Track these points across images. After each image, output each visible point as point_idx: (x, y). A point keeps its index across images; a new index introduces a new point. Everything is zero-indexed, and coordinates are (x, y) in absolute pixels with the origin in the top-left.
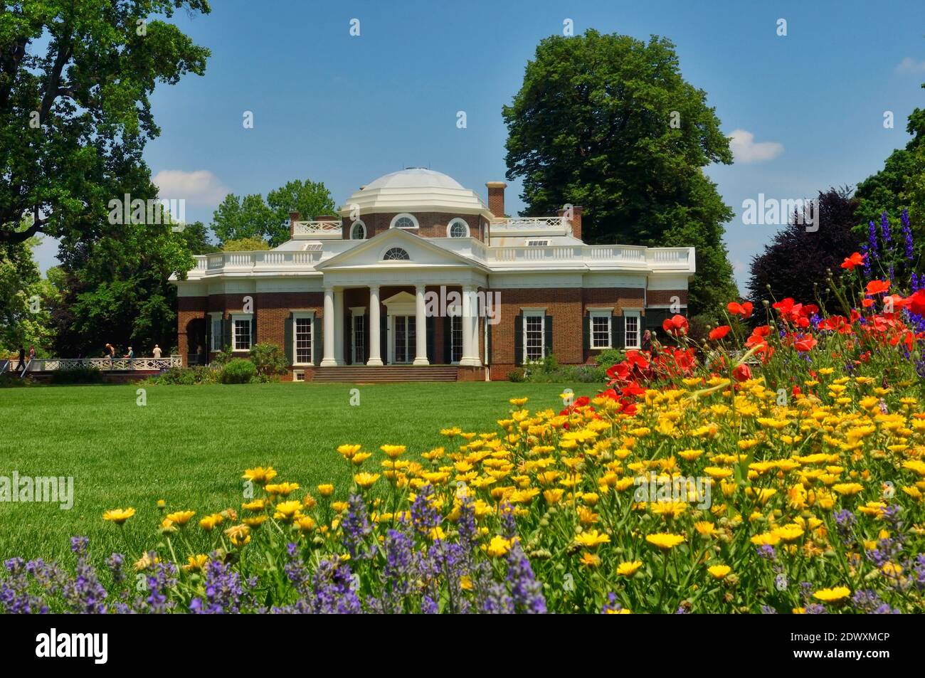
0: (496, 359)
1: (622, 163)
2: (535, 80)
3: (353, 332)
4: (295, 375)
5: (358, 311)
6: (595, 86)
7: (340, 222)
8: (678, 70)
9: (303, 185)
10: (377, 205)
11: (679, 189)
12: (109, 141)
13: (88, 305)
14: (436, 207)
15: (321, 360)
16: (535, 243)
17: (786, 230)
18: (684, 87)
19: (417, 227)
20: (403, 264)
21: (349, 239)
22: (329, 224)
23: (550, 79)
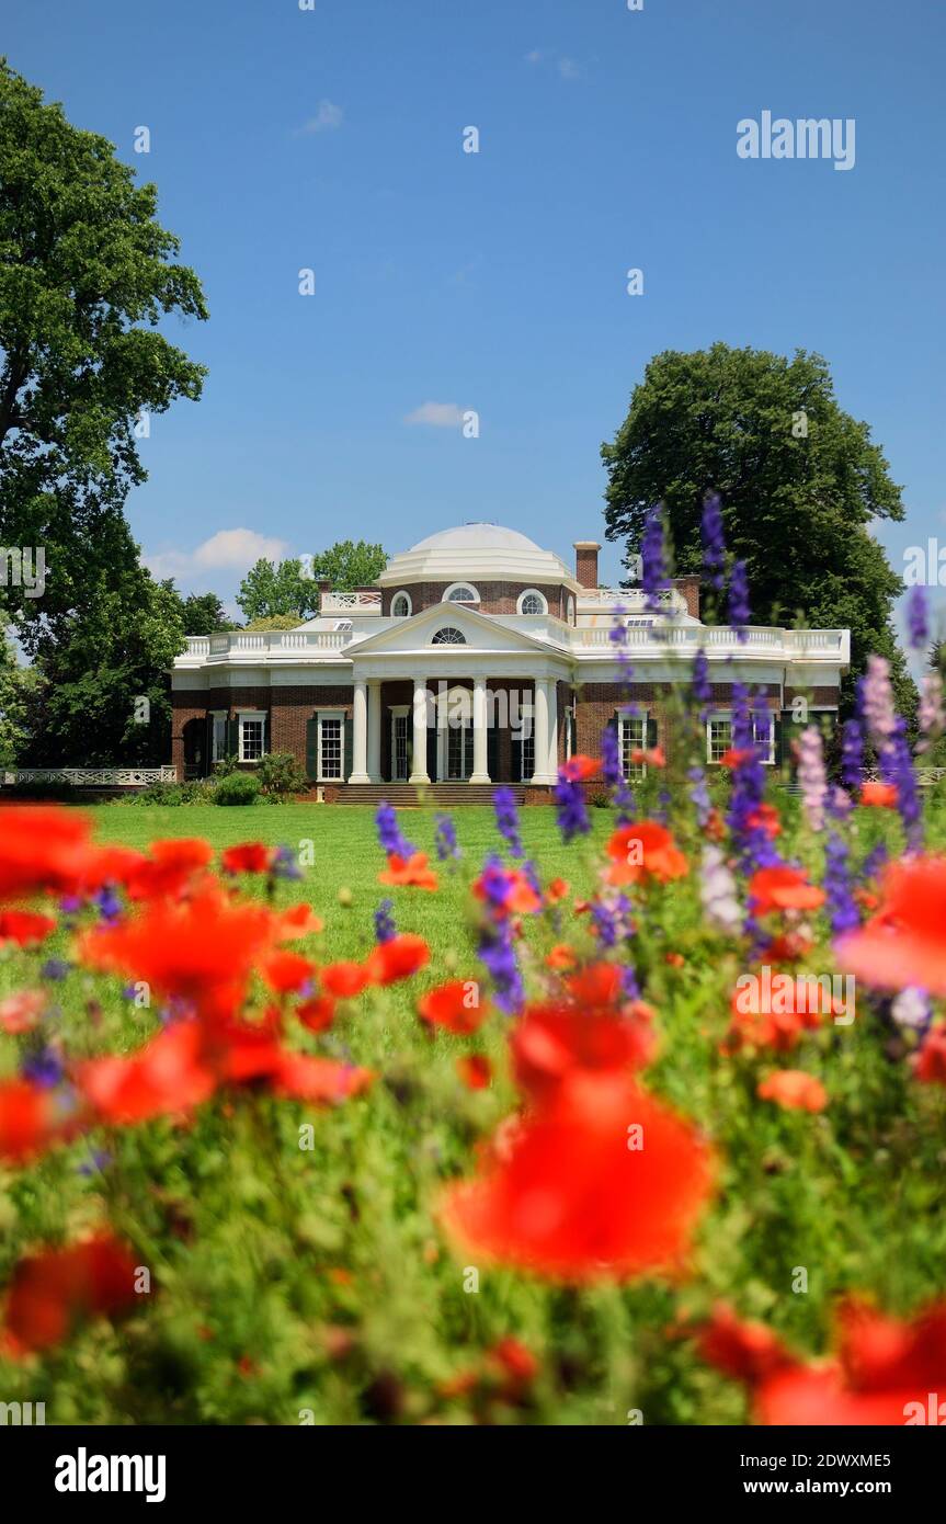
1: (756, 519)
2: (643, 409)
3: (394, 738)
4: (320, 794)
5: (399, 711)
6: (722, 417)
7: (380, 594)
8: (831, 395)
9: (355, 547)
10: (425, 571)
11: (832, 553)
12: (81, 488)
13: (68, 699)
14: (502, 574)
15: (350, 776)
16: (637, 623)
18: (840, 418)
19: (477, 600)
20: (458, 648)
21: (389, 615)
22: (369, 596)
23: (662, 407)
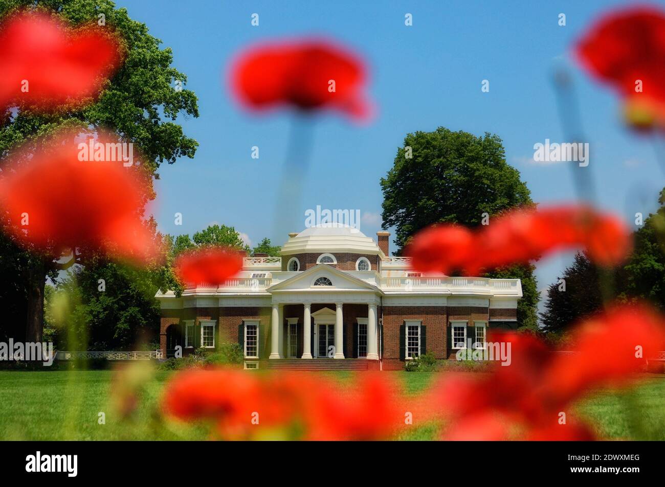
0: (387, 355)
3: (289, 335)
4: (245, 364)
6: (448, 166)
7: (281, 258)
8: (503, 156)
9: (220, 229)
10: (308, 247)
14: (348, 249)
15: (269, 355)
16: (411, 275)
17: (572, 267)
18: (508, 168)
19: (335, 263)
20: (328, 288)
21: (287, 271)
22: (268, 259)
23: (417, 161)
